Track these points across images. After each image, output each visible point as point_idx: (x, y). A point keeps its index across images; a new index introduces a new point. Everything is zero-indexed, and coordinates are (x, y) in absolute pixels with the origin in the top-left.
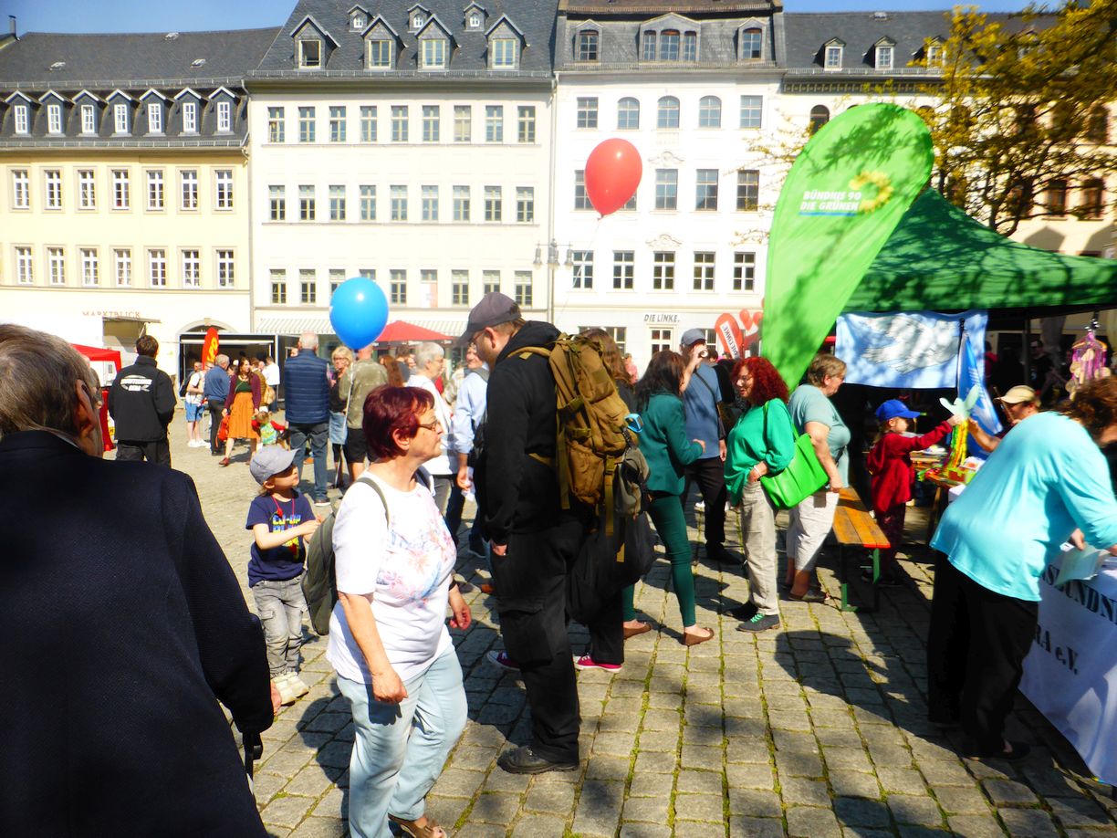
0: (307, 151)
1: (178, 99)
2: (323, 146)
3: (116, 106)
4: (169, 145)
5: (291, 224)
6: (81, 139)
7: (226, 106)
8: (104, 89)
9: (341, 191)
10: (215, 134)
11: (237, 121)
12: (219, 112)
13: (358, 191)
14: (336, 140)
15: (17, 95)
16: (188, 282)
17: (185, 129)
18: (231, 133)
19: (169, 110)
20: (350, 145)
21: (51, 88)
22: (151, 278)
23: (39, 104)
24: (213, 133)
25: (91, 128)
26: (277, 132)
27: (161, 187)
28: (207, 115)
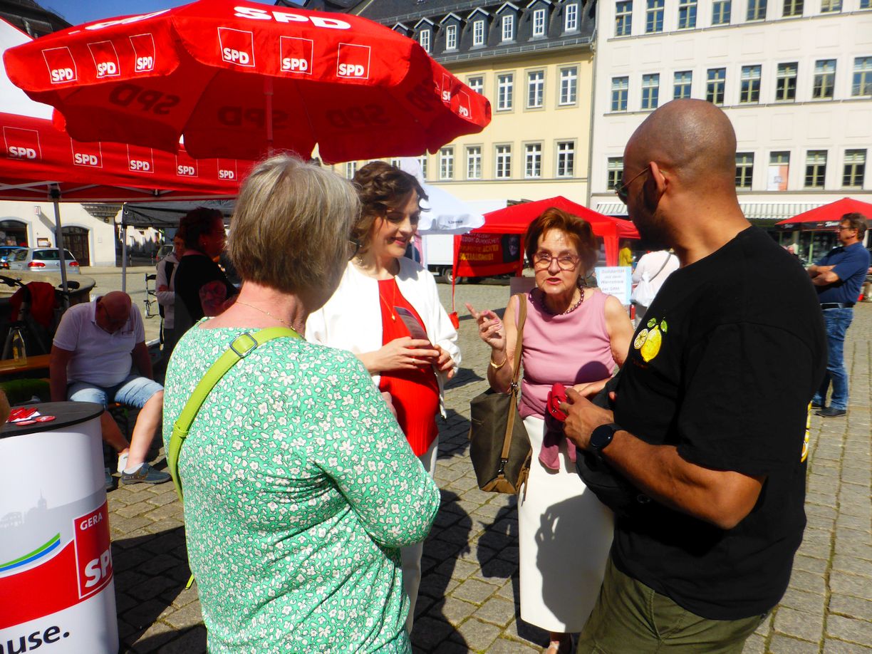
0: (655, 41)
1: (530, 7)
2: (672, 33)
3: (475, 23)
4: (521, 50)
5: (633, 113)
6: (446, 55)
7: (574, 7)
8: (466, 9)
9: (687, 77)
10: (562, 35)
11: (583, 20)
12: (567, 14)
13: (705, 75)
14: (684, 27)
15: (398, 26)
16: (530, 173)
17: (535, 34)
18: (579, 32)
19: (521, 20)
20: (700, 30)
21: (422, 16)
22: (497, 170)
23: (413, 30)
24: (560, 34)
25: (453, 45)
26: (623, 26)
27: (510, 89)
28: (554, 20)
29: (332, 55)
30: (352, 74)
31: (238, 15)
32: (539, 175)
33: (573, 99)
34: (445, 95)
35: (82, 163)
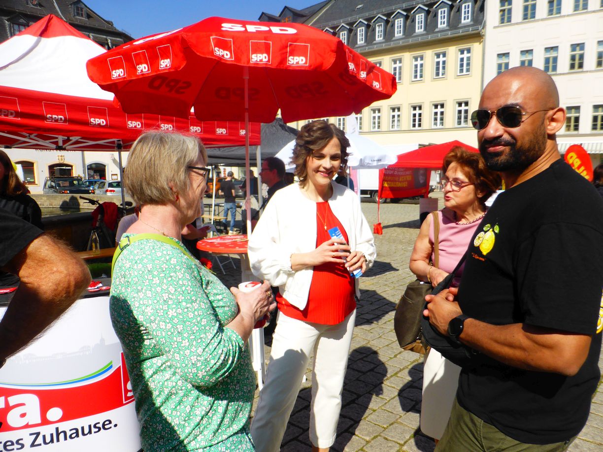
0: (530, 26)
1: (436, 8)
2: (543, 20)
3: (396, 21)
4: (430, 37)
6: (375, 44)
7: (469, 6)
8: (390, 12)
9: (554, 51)
10: (460, 26)
11: (475, 15)
12: (463, 10)
13: (569, 49)
14: (552, 14)
15: (343, 26)
16: (436, 124)
17: (439, 26)
18: (472, 23)
19: (429, 16)
20: (564, 16)
21: (359, 18)
22: (412, 123)
23: (352, 28)
24: (458, 25)
25: (381, 37)
26: (506, 17)
27: (422, 65)
28: (454, 15)
29: (285, 51)
30: (298, 63)
31: (223, 29)
32: (443, 125)
33: (468, 70)
34: (362, 74)
35: (132, 127)
